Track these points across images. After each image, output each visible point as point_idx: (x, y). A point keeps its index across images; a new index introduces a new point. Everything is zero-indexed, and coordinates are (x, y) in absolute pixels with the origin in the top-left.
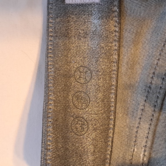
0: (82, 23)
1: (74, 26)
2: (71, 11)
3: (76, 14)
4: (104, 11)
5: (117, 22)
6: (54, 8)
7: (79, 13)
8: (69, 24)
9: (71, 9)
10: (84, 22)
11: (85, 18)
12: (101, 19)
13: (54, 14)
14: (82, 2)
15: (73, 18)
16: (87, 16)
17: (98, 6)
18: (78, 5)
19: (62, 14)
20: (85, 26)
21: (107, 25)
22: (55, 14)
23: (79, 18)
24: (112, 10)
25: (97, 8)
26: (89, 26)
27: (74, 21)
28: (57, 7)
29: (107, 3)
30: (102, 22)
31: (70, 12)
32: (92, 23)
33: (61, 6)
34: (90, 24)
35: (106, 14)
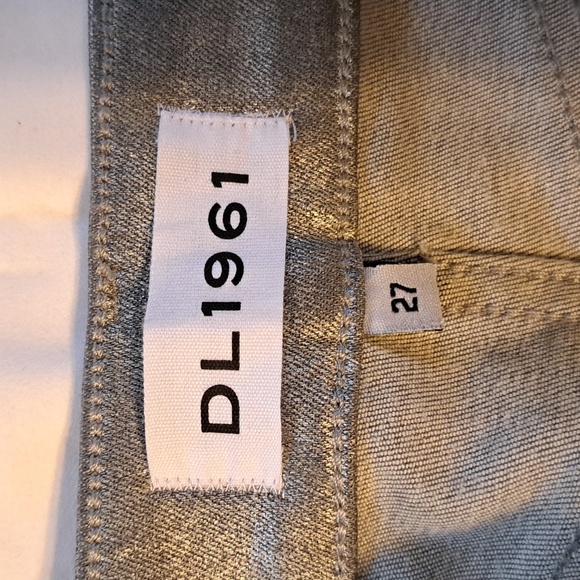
0: (215, 559)
1: (182, 573)
2: (172, 517)
3: (191, 527)
4: (299, 525)
5: (342, 557)
6: (109, 507)
7: (203, 525)
8: (165, 566)
9: (171, 511)
10: (220, 557)
11: (226, 541)
12: (286, 550)
13: (108, 531)
14: (216, 484)
15: (179, 544)
16: (233, 536)
17: (273, 504)
18: (199, 494)
19: (140, 532)
20: (226, 572)
21: (309, 569)
22: (110, 532)
23: (202, 541)
24: (328, 521)
25: (272, 512)
26: (239, 571)
27: (184, 552)
28: (121, 505)
29: (306, 497)
30: (290, 560)
31: (168, 521)
32: (251, 561)
33: (135, 500)
34: (242, 563)
35: (307, 535)
